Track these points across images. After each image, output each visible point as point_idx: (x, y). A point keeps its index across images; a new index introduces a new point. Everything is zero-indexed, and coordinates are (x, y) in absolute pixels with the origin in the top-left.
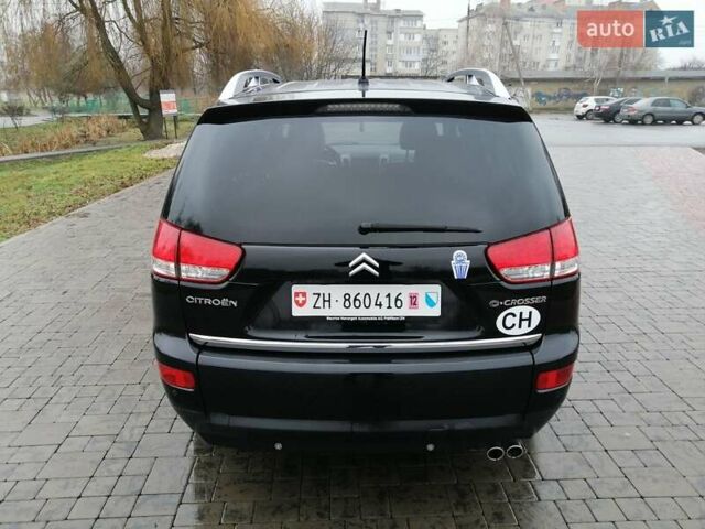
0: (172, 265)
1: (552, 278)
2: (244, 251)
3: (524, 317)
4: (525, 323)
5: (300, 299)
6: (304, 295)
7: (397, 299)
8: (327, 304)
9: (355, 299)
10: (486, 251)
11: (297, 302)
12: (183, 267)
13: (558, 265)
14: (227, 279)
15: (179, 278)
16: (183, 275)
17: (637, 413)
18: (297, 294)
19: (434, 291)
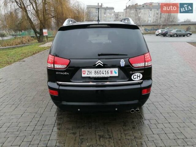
0: (52, 65)
1: (145, 66)
2: (70, 61)
3: (138, 76)
4: (139, 77)
5: (84, 72)
6: (85, 71)
7: (107, 72)
8: (90, 73)
9: (97, 72)
10: (129, 60)
11: (83, 73)
12: (55, 65)
13: (146, 63)
14: (66, 68)
15: (54, 68)
16: (55, 67)
17: (169, 105)
18: (83, 71)
19: (116, 70)
